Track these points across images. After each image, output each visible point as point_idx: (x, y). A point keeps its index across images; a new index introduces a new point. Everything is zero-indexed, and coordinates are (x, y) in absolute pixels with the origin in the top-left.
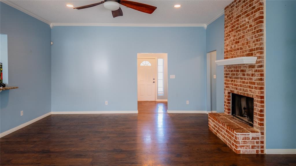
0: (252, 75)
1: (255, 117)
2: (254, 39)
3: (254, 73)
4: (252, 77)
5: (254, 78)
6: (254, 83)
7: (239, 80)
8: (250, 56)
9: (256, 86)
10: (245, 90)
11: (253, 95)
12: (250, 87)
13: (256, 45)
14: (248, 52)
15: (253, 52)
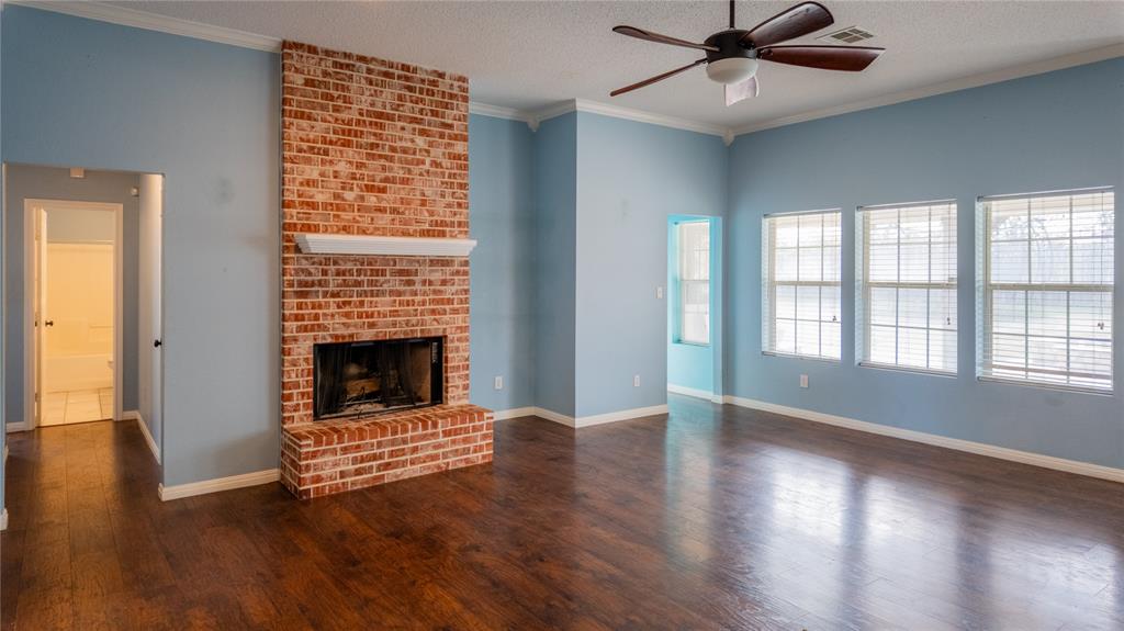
0: (444, 282)
1: (453, 377)
2: (449, 199)
3: (448, 277)
4: (443, 288)
5: (450, 289)
6: (450, 301)
7: (388, 298)
8: (434, 236)
9: (456, 306)
10: (414, 322)
11: (445, 329)
12: (433, 312)
13: (455, 214)
14: (427, 227)
15: (448, 229)
